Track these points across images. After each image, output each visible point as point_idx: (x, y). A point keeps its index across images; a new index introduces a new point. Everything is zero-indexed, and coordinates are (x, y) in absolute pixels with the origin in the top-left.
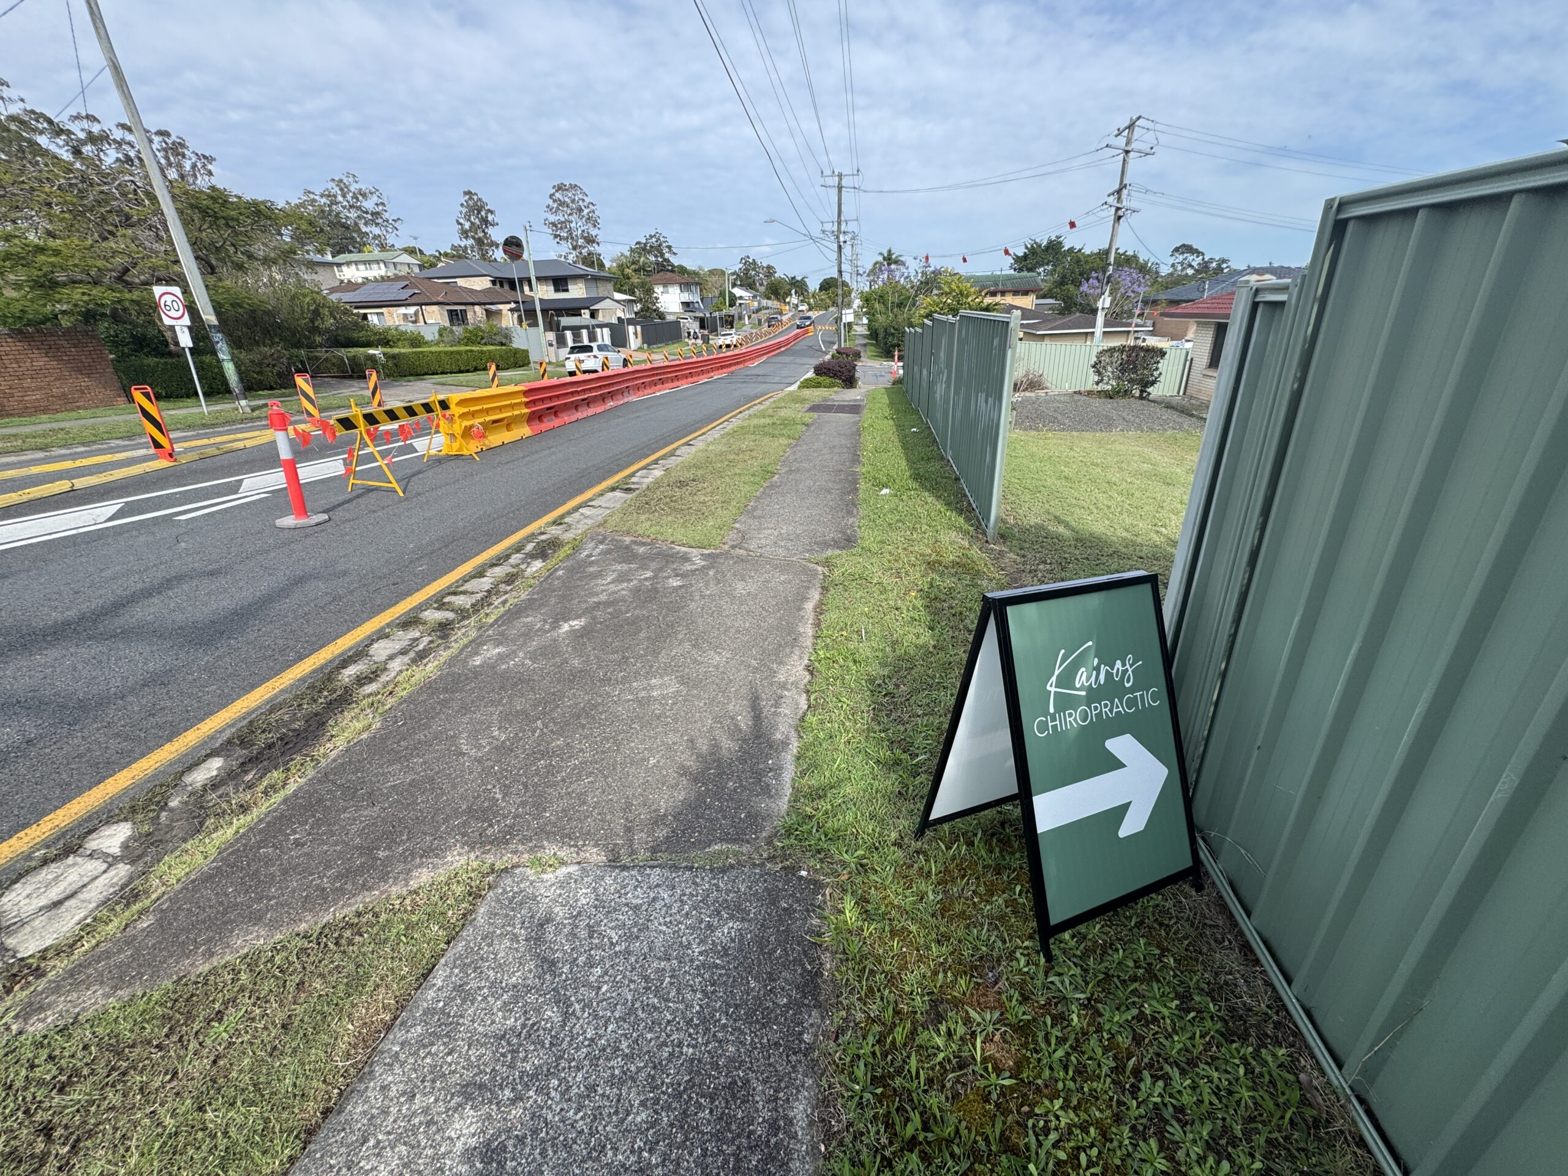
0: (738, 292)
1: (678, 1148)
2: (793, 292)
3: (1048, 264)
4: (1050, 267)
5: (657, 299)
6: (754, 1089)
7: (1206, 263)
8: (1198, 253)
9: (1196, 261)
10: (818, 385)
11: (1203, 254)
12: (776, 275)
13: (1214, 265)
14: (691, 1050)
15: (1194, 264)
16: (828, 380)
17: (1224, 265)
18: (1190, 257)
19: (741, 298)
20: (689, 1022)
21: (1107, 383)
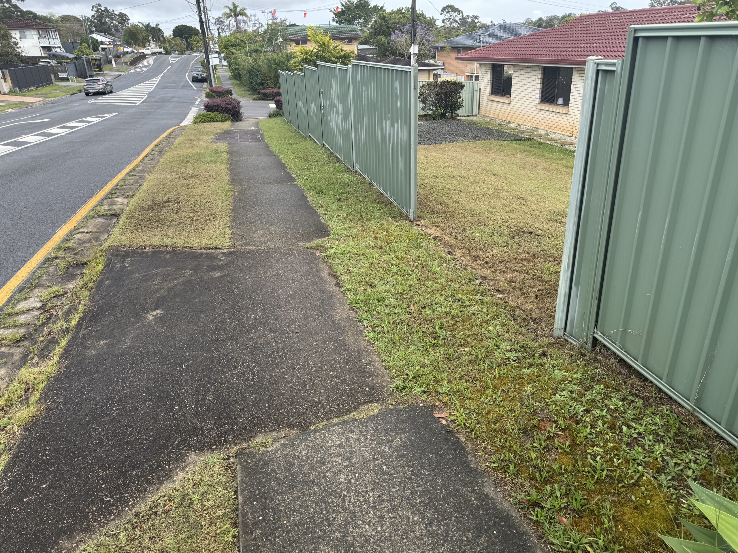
0: (98, 37)
1: (443, 521)
2: (150, 38)
3: (360, 18)
4: (362, 20)
5: (16, 44)
6: (462, 491)
7: (464, 18)
8: (459, 12)
9: (458, 17)
10: (211, 120)
11: (462, 12)
12: (130, 22)
13: (470, 20)
14: (420, 488)
15: (457, 19)
16: (219, 116)
17: (476, 21)
18: (454, 15)
19: (102, 43)
20: (410, 478)
21: (429, 109)
